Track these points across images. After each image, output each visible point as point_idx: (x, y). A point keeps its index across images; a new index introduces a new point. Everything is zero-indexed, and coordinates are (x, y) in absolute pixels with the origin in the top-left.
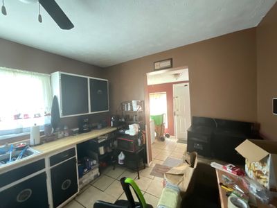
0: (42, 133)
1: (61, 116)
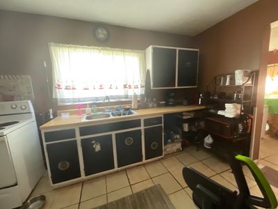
0: (139, 102)
1: (152, 88)
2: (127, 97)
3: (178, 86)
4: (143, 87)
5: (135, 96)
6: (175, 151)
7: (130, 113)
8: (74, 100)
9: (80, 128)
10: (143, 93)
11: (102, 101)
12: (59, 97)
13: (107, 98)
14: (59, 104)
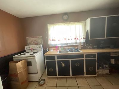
2: (76, 43)
3: (107, 37)
4: (84, 38)
5: (80, 43)
6: (105, 74)
7: (78, 51)
8: (55, 45)
9: (57, 56)
10: (85, 41)
11: (65, 45)
12: (50, 43)
13: (67, 44)
14: (50, 46)
